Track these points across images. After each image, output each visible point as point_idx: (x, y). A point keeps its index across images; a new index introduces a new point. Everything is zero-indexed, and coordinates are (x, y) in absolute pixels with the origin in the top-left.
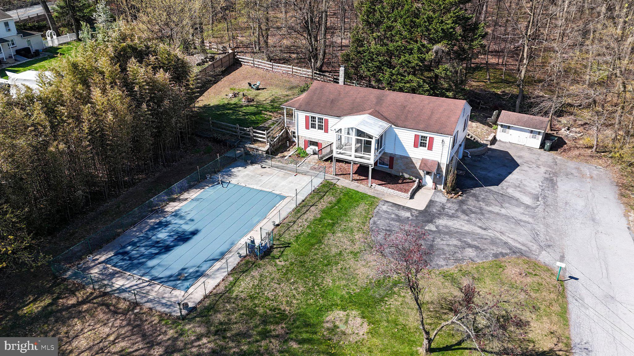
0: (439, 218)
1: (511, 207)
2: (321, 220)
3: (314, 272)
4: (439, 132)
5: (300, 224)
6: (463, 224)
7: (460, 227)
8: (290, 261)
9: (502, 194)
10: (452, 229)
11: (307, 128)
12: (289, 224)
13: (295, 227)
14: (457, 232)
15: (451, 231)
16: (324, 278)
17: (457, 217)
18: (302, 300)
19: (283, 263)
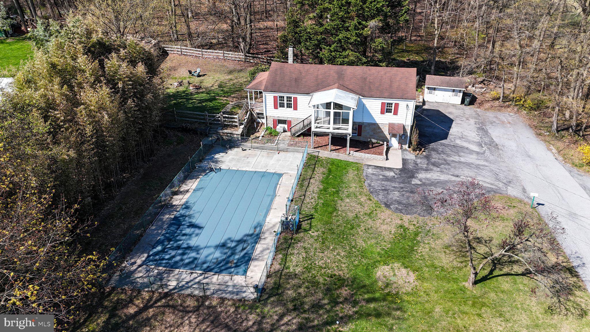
0: (418, 173)
1: (466, 155)
2: (325, 189)
3: (345, 236)
4: (404, 98)
5: (310, 197)
6: (439, 175)
7: (438, 178)
8: (321, 230)
9: (454, 146)
10: (432, 180)
11: (276, 107)
12: (301, 198)
13: (307, 200)
14: (438, 182)
15: (433, 182)
16: (356, 240)
17: (431, 170)
18: (349, 263)
19: (316, 234)
